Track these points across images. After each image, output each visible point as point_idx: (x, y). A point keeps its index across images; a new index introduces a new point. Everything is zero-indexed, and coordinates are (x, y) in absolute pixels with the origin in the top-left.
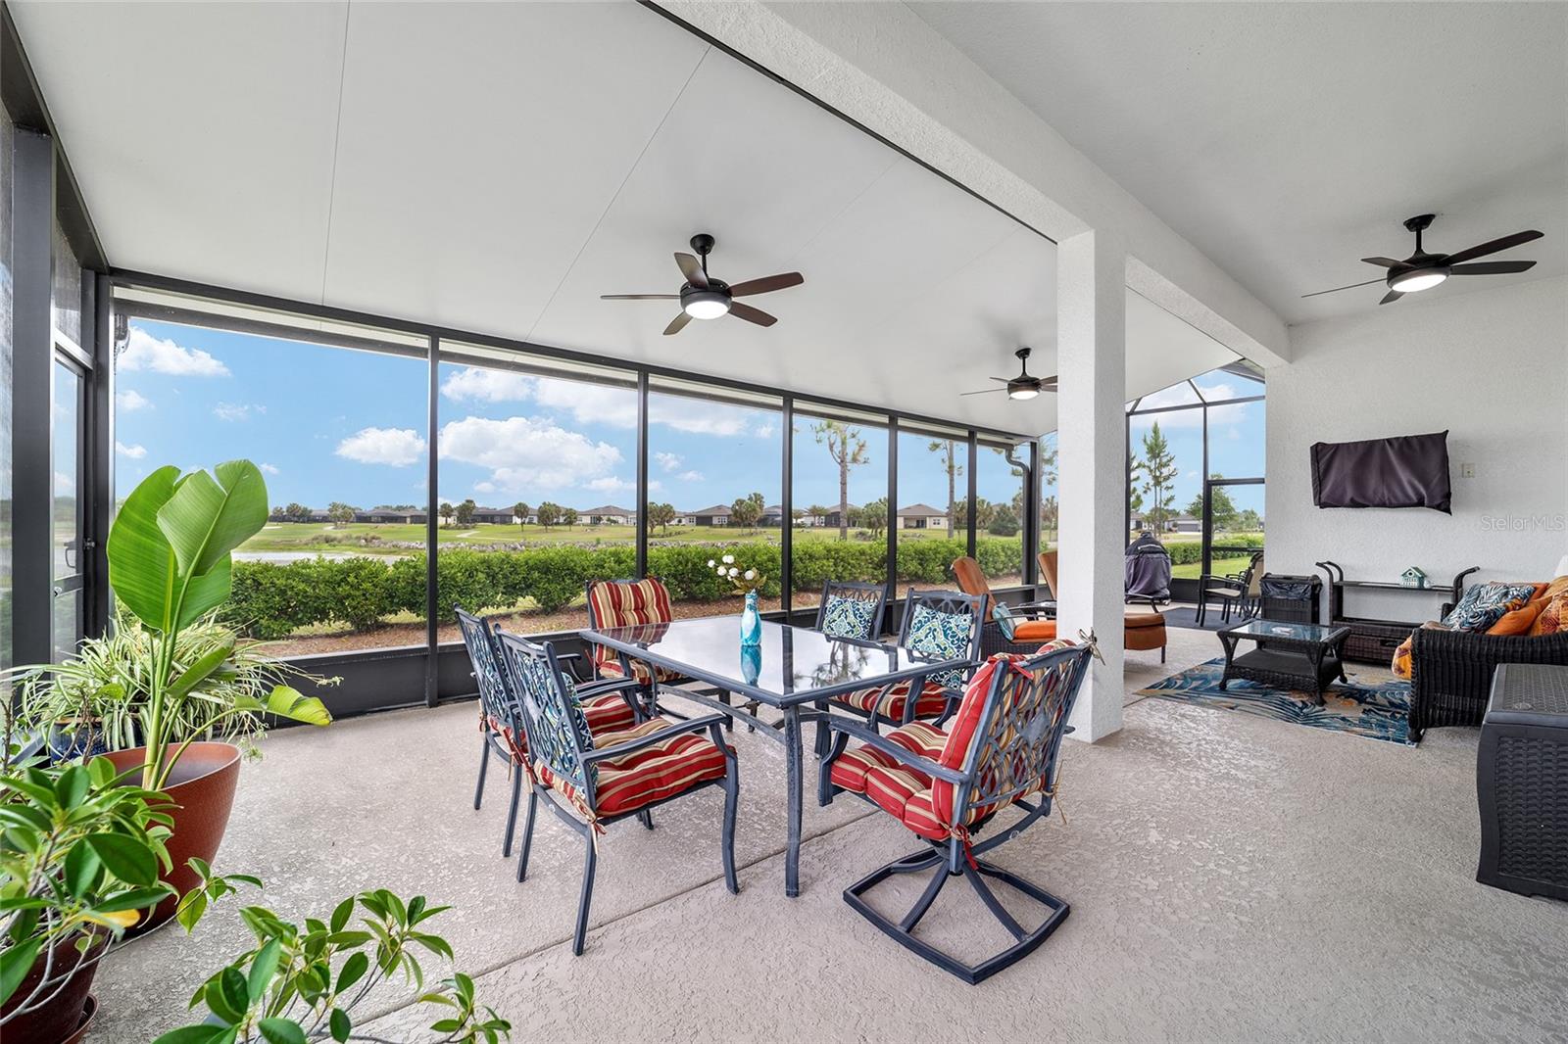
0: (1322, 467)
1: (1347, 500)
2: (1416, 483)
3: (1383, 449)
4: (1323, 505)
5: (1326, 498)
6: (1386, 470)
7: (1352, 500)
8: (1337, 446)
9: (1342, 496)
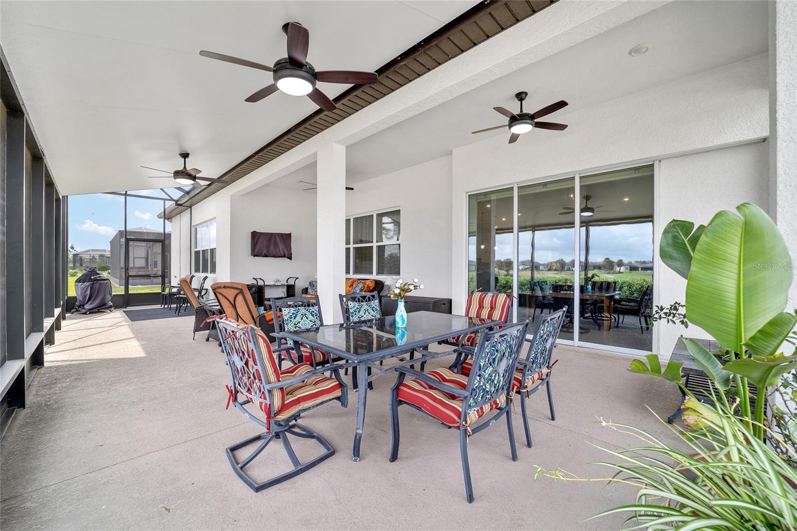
0: (256, 240)
1: (263, 254)
2: (285, 249)
3: (275, 237)
4: (255, 256)
5: (256, 253)
6: (276, 244)
7: (265, 254)
8: (261, 233)
9: (262, 253)
